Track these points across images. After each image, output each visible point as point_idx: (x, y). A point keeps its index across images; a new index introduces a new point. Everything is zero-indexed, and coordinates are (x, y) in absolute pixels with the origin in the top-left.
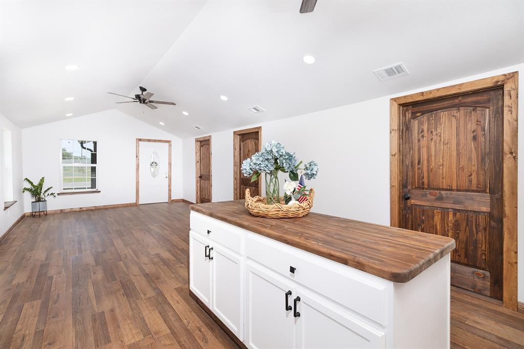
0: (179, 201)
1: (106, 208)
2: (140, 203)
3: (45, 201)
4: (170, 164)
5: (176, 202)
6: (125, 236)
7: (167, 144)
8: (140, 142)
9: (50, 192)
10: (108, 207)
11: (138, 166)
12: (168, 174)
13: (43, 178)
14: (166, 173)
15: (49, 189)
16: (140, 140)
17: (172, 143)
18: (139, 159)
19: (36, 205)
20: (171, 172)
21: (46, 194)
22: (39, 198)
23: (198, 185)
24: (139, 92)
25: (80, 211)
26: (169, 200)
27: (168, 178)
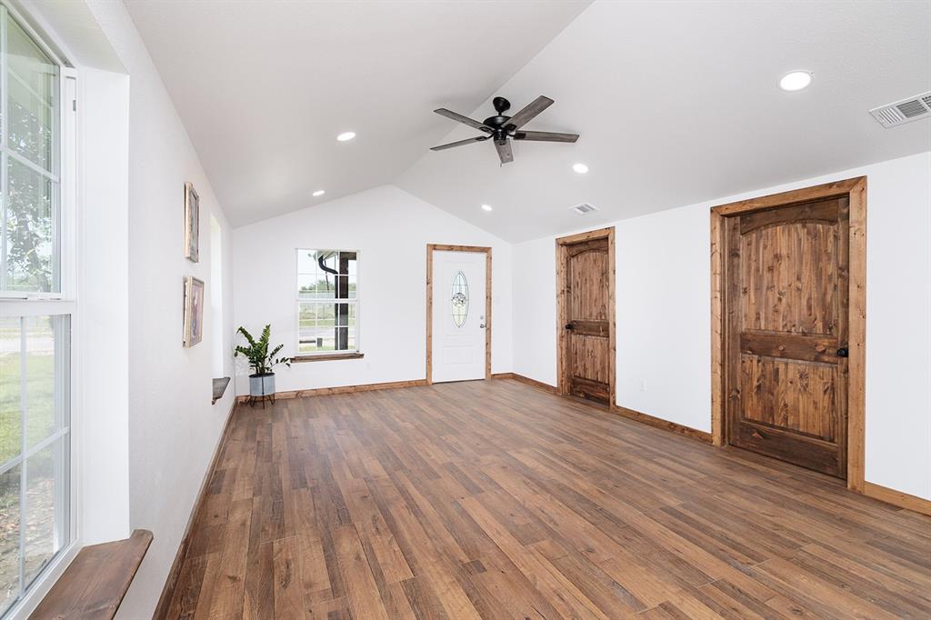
0: (506, 378)
1: (373, 390)
2: (434, 380)
3: (272, 374)
4: (489, 298)
5: (500, 379)
6: (483, 491)
7: (483, 256)
8: (434, 252)
9: (279, 356)
10: (376, 387)
11: (431, 303)
12: (484, 320)
13: (268, 327)
14: (482, 318)
15: (277, 350)
16: (435, 247)
17: (494, 253)
18: (431, 288)
19: (257, 383)
20: (490, 316)
21: (274, 361)
22: (263, 368)
23: (564, 344)
24: (494, 113)
25: (328, 395)
26: (486, 375)
27: (484, 329)
